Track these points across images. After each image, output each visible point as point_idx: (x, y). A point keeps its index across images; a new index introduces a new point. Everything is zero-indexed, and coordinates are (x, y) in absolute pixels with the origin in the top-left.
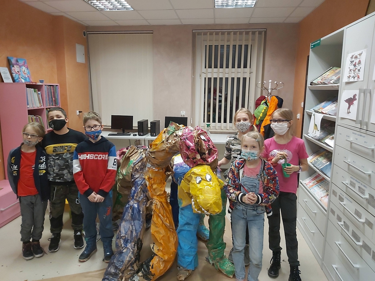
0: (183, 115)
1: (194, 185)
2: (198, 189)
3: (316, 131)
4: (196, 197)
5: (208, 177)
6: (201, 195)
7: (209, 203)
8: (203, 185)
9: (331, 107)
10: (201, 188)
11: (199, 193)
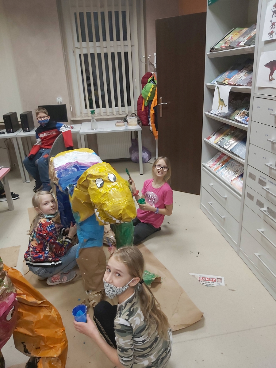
0: (59, 102)
1: (96, 191)
2: (102, 194)
3: (222, 107)
4: (101, 205)
5: (111, 177)
6: (108, 201)
7: (120, 210)
8: (107, 188)
9: (239, 76)
10: (105, 192)
11: (105, 199)
